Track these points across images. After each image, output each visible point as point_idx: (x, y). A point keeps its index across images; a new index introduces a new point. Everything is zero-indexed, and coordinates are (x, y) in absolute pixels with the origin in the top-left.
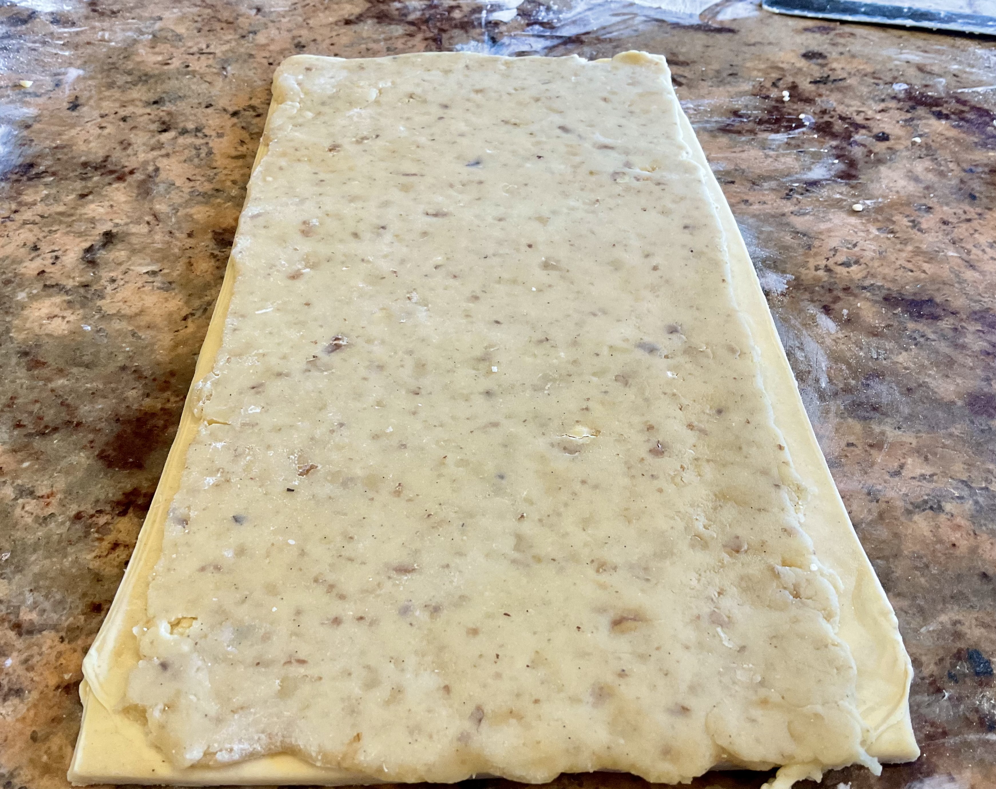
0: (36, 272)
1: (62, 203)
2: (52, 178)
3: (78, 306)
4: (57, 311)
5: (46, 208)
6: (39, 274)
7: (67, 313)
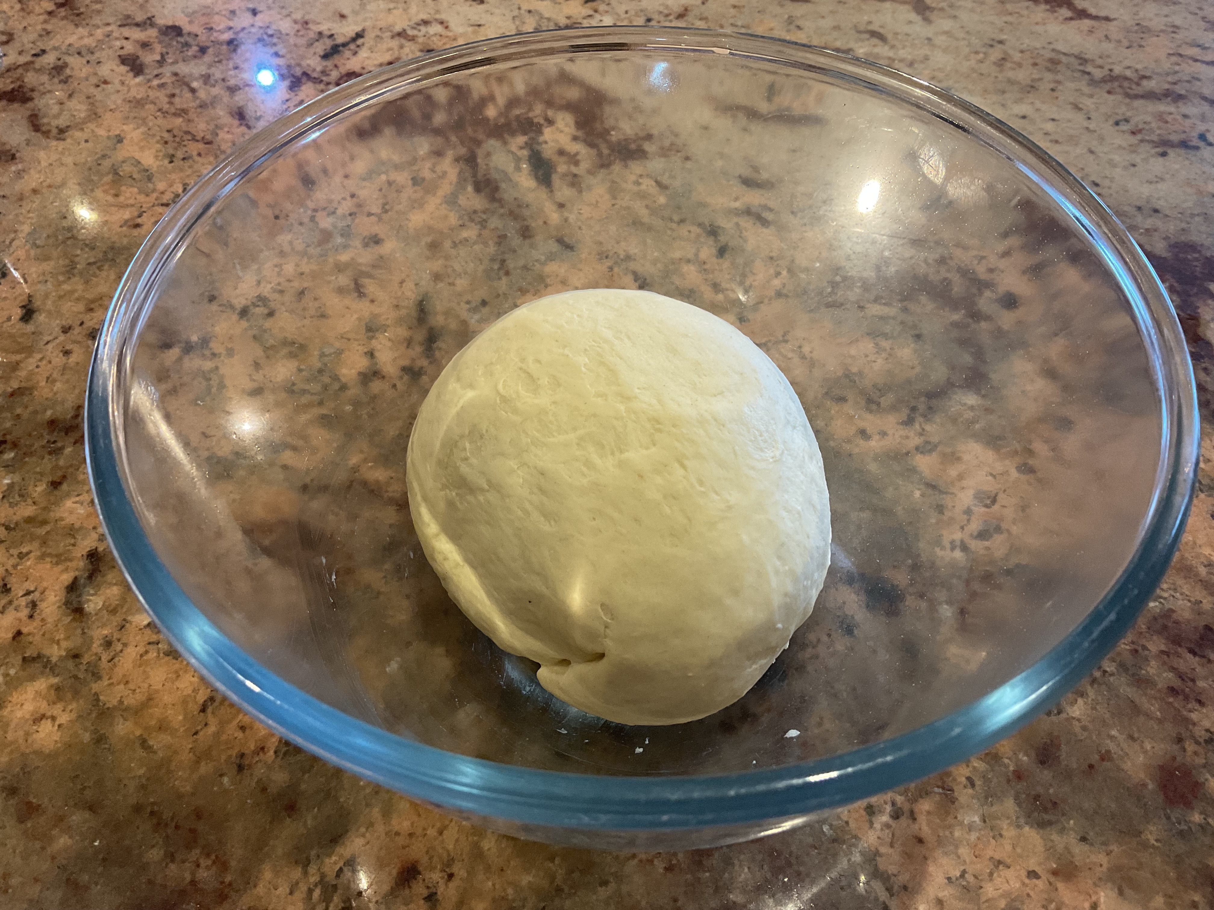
0: (10, 635)
1: (30, 501)
2: (12, 455)
3: (69, 695)
4: (43, 706)
5: (11, 511)
6: (14, 638)
7: (57, 710)
